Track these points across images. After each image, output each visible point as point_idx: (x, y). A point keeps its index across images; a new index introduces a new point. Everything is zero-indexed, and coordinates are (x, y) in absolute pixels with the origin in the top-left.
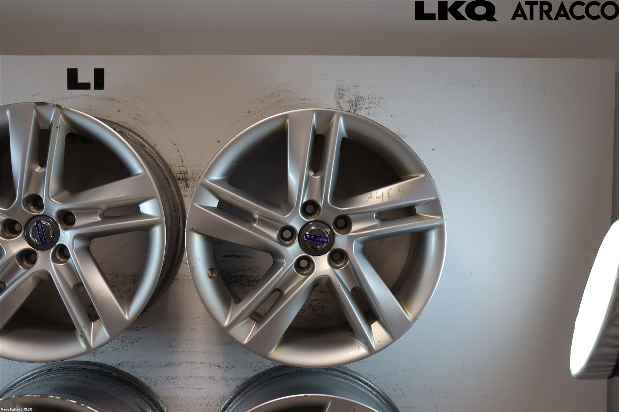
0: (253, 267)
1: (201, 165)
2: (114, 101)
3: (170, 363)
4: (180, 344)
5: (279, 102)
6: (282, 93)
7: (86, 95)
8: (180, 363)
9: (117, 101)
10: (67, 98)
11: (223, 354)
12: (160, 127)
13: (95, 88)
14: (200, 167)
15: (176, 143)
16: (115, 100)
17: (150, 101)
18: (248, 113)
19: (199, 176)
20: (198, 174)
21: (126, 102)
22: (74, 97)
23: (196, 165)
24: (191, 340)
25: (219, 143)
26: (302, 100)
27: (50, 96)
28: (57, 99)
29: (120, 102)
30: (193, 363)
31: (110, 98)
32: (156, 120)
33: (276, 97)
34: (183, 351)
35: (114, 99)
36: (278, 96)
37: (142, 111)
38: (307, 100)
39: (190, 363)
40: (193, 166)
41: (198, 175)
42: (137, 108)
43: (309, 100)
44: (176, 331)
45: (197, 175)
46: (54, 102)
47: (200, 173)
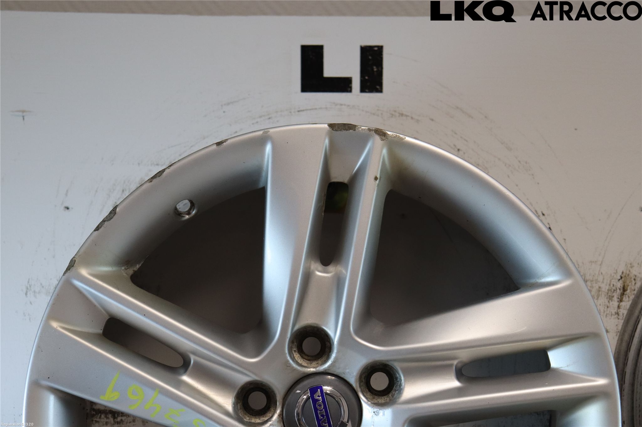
1: (602, 262)
2: (404, 118)
7: (341, 105)
9: (412, 118)
10: (299, 111)
12: (508, 176)
13: (363, 90)
14: (601, 265)
15: (544, 213)
16: (407, 116)
17: (486, 117)
19: (597, 287)
20: (597, 281)
21: (432, 120)
22: (316, 109)
23: (591, 262)
27: (262, 107)
28: (277, 112)
29: (418, 121)
31: (395, 111)
32: (499, 159)
35: (404, 113)
37: (467, 141)
40: (583, 263)
41: (596, 283)
42: (456, 133)
45: (594, 285)
46: (269, 118)
47: (600, 278)
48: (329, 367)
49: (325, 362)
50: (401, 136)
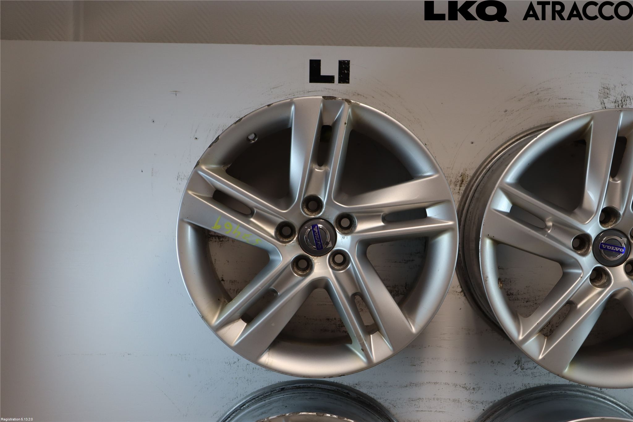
0: (506, 279)
2: (360, 96)
3: (412, 384)
4: (423, 362)
5: (539, 100)
6: (542, 91)
7: (329, 89)
8: (422, 383)
9: (363, 96)
10: (308, 92)
11: (470, 374)
12: (409, 126)
13: (339, 82)
14: (452, 169)
15: (426, 144)
16: (361, 95)
17: (399, 96)
18: (505, 112)
19: (450, 180)
20: (450, 177)
21: (373, 97)
22: (317, 91)
23: (448, 168)
24: (435, 359)
25: (472, 144)
26: (563, 99)
27: (290, 90)
28: (298, 92)
29: (366, 98)
30: (437, 383)
31: (355, 93)
32: (405, 117)
33: (536, 95)
34: (426, 371)
35: (359, 93)
36: (538, 94)
37: (390, 108)
38: (569, 99)
39: (434, 384)
40: (444, 168)
41: (449, 178)
42: (385, 104)
43: (571, 99)
44: (420, 348)
45: (449, 179)
46: (294, 95)
47: (452, 176)
48: (321, 215)
49: (319, 213)
50: (358, 103)
